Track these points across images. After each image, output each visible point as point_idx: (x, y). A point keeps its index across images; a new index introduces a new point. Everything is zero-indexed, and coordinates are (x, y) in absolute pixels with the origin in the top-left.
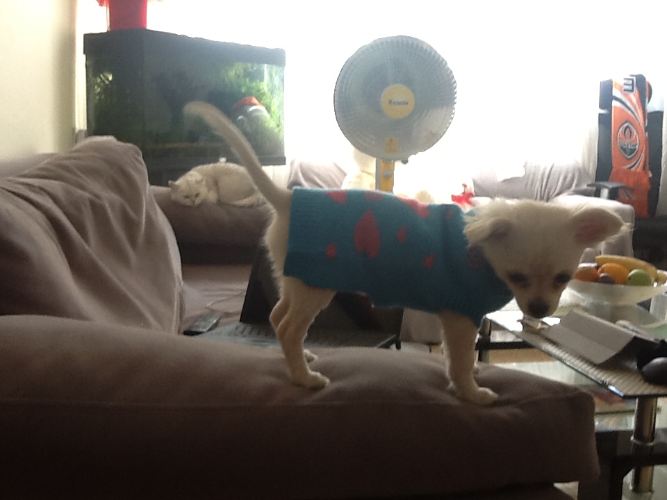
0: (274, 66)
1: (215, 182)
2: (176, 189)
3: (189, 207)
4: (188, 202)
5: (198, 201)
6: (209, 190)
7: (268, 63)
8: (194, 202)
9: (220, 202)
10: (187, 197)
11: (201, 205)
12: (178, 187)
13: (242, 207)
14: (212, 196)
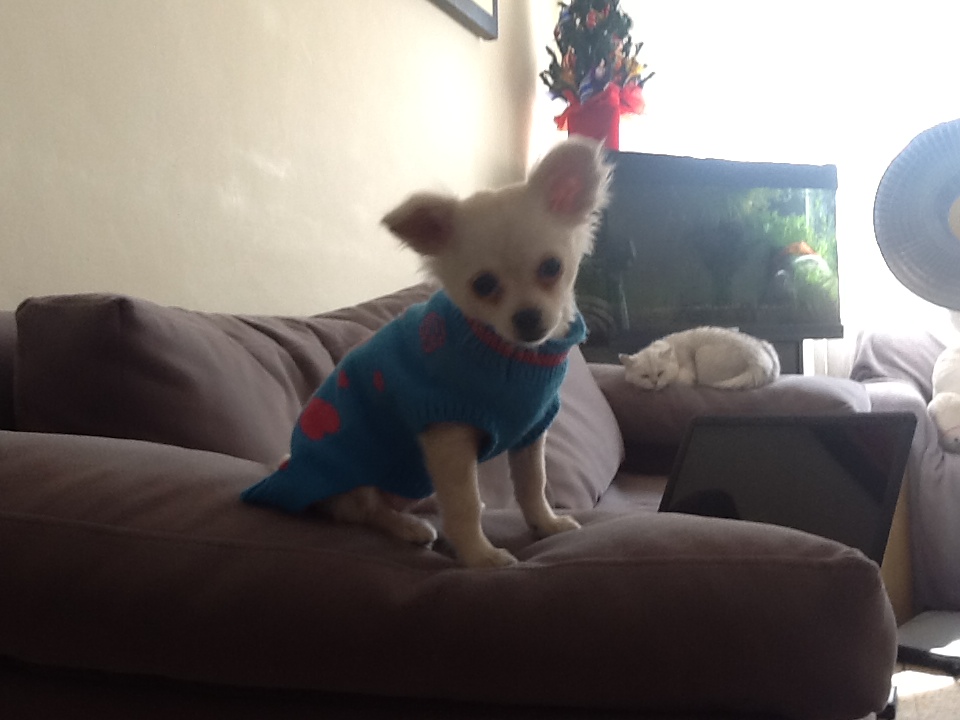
0: (820, 191)
1: (691, 356)
2: (630, 365)
3: (650, 391)
4: (647, 384)
5: (662, 382)
6: (681, 365)
7: (809, 187)
8: (656, 383)
9: (697, 384)
10: (646, 376)
11: (668, 386)
12: (632, 362)
13: (729, 390)
14: (686, 376)
